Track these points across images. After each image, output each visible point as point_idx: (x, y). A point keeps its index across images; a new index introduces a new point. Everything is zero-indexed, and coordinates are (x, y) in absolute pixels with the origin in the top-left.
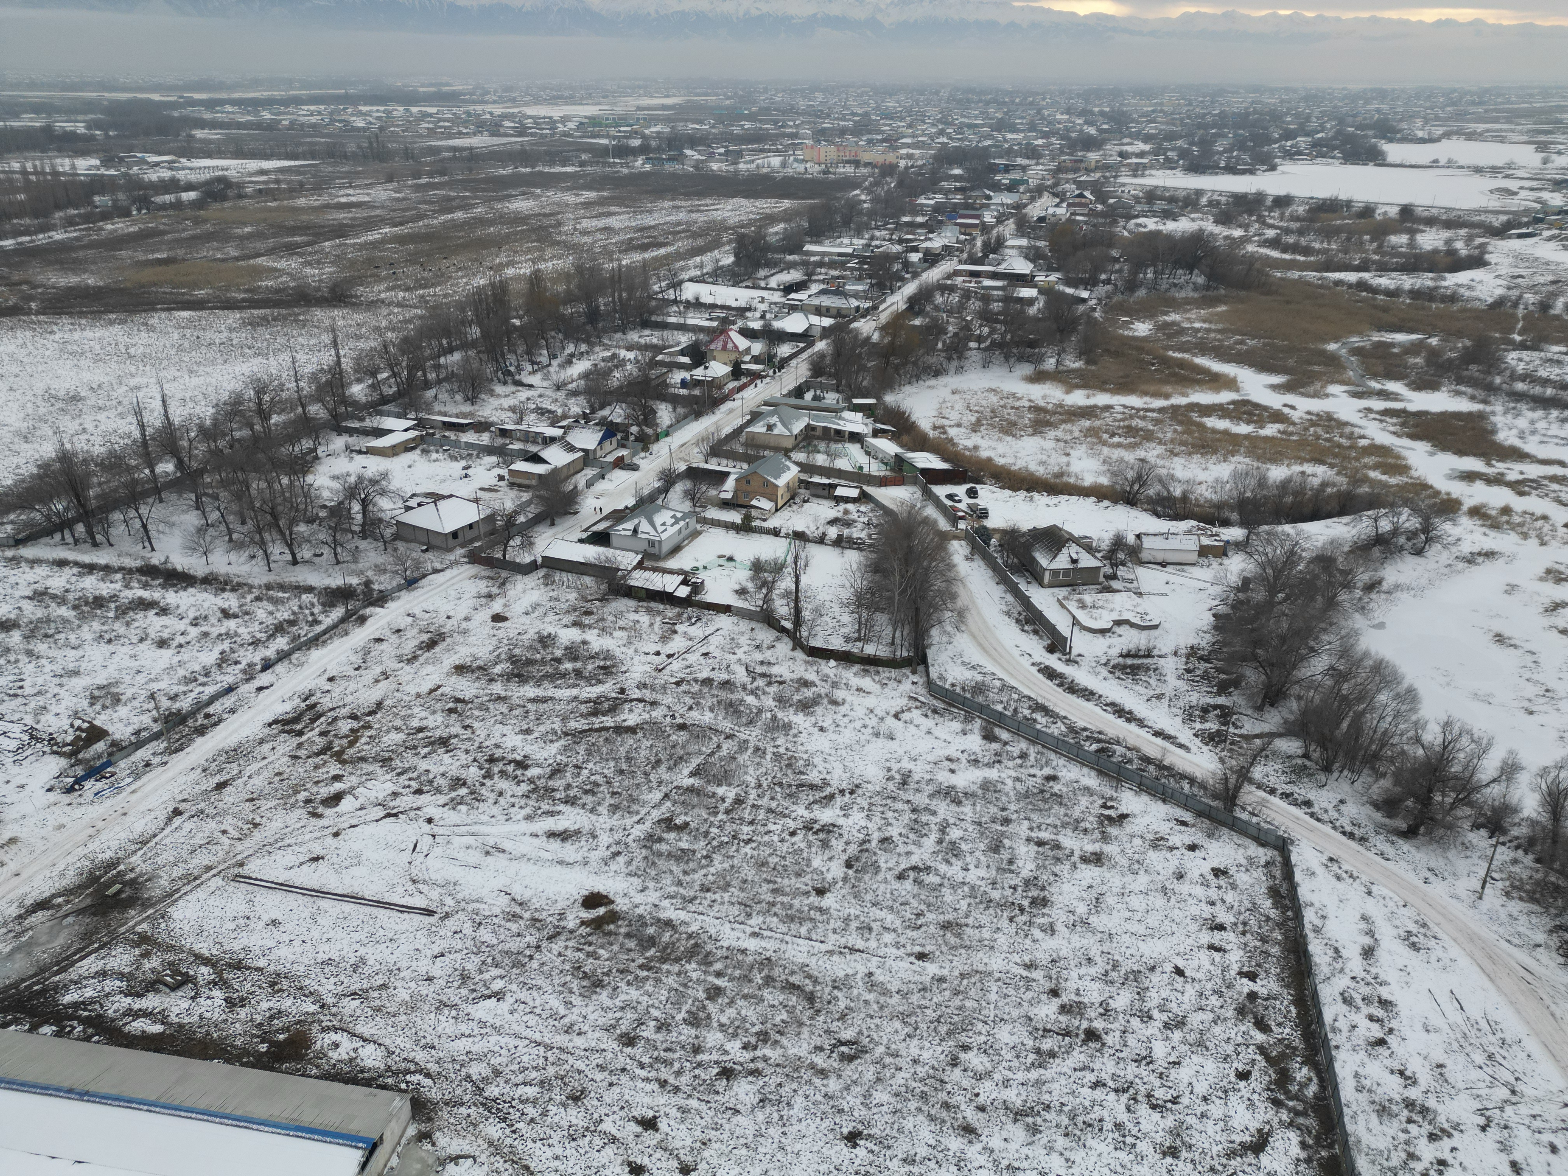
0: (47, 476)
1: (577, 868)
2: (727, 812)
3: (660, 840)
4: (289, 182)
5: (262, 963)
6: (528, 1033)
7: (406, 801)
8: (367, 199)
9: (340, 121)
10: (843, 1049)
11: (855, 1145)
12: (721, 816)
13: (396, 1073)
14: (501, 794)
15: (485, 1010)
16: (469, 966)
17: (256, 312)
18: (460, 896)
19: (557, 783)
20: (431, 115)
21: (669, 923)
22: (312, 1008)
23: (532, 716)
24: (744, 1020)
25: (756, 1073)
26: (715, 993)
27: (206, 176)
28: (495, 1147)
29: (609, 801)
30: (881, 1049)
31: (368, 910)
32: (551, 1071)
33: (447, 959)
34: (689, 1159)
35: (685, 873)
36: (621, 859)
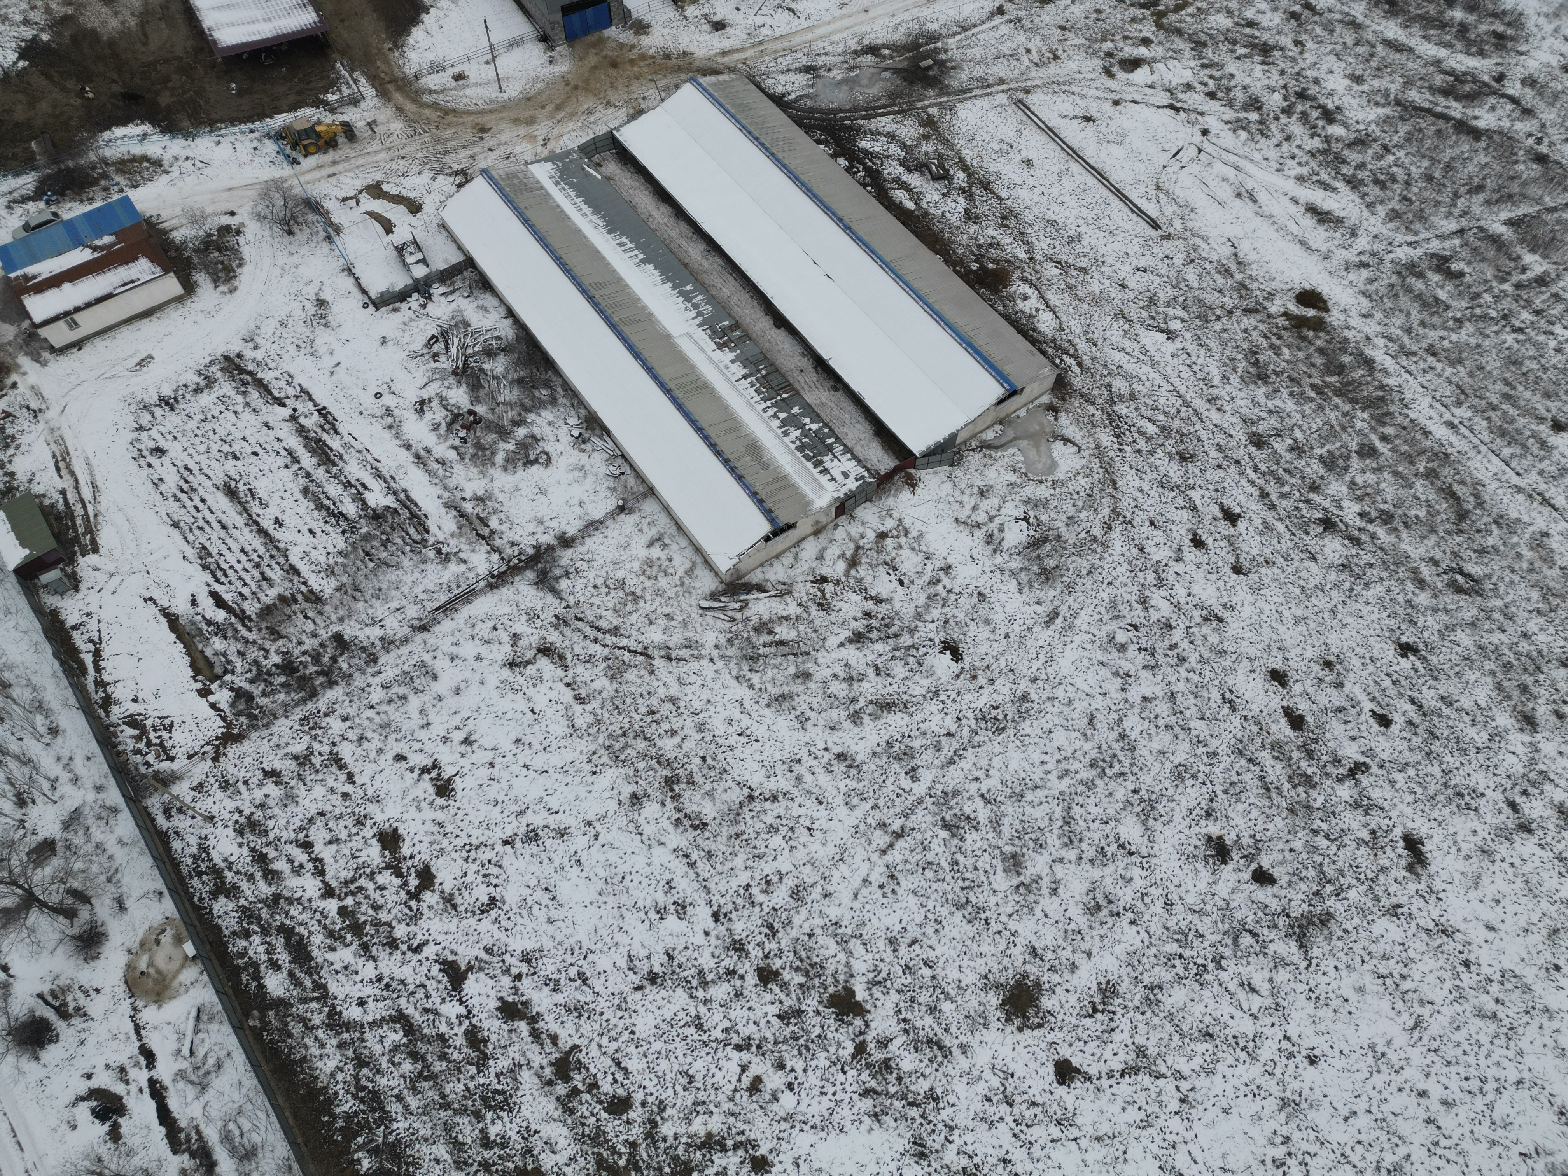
1: (1315, 257)
2: (1518, 286)
3: (1420, 275)
5: (1004, 194)
6: (1177, 382)
7: (1195, 100)
10: (1459, 577)
11: (1404, 655)
12: (1506, 287)
13: (1057, 348)
14: (1288, 138)
15: (1153, 340)
16: (1161, 294)
18: (1190, 225)
19: (1354, 157)
21: (1369, 363)
22: (1023, 256)
23: (1374, 64)
24: (1379, 492)
25: (1356, 542)
26: (1367, 451)
28: (1099, 451)
29: (1395, 204)
30: (1499, 603)
31: (1106, 193)
32: (1177, 423)
33: (1147, 277)
34: (1246, 564)
35: (1423, 324)
36: (1365, 273)
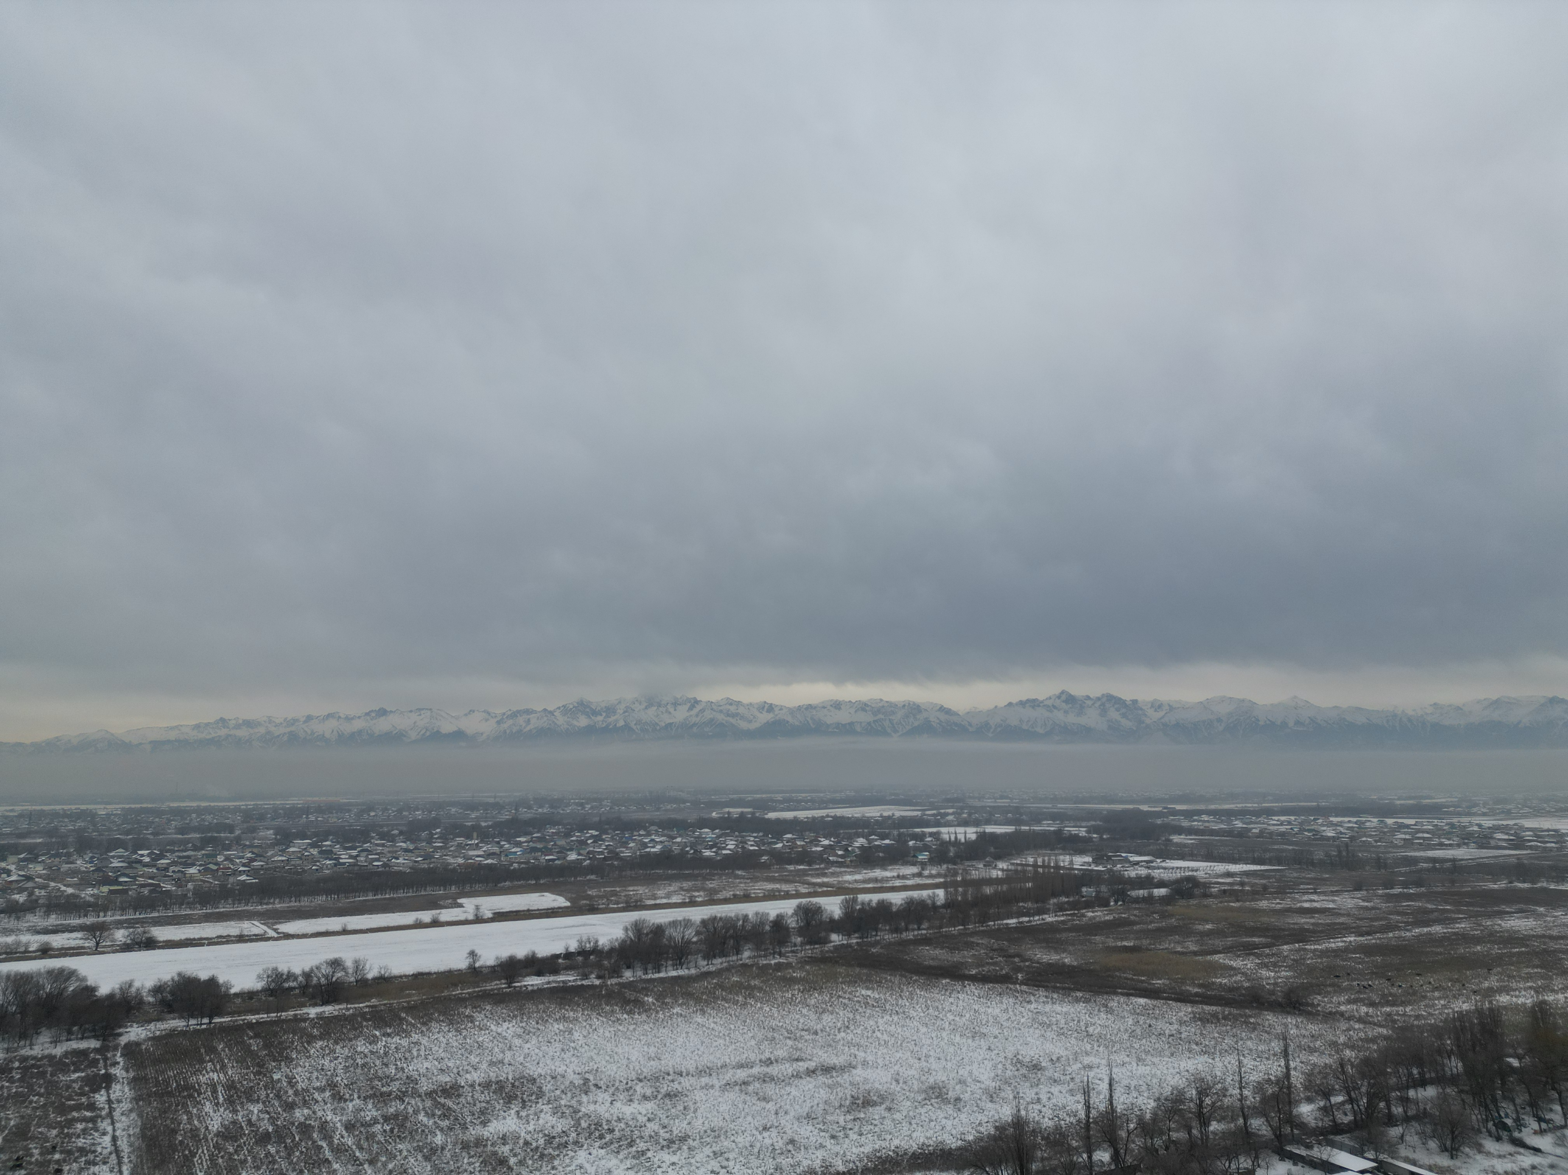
0: (1001, 1138)
4: (1253, 885)
8: (1331, 906)
9: (1309, 831)
17: (1207, 1008)
20: (1408, 826)
27: (1178, 875)
